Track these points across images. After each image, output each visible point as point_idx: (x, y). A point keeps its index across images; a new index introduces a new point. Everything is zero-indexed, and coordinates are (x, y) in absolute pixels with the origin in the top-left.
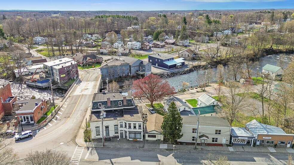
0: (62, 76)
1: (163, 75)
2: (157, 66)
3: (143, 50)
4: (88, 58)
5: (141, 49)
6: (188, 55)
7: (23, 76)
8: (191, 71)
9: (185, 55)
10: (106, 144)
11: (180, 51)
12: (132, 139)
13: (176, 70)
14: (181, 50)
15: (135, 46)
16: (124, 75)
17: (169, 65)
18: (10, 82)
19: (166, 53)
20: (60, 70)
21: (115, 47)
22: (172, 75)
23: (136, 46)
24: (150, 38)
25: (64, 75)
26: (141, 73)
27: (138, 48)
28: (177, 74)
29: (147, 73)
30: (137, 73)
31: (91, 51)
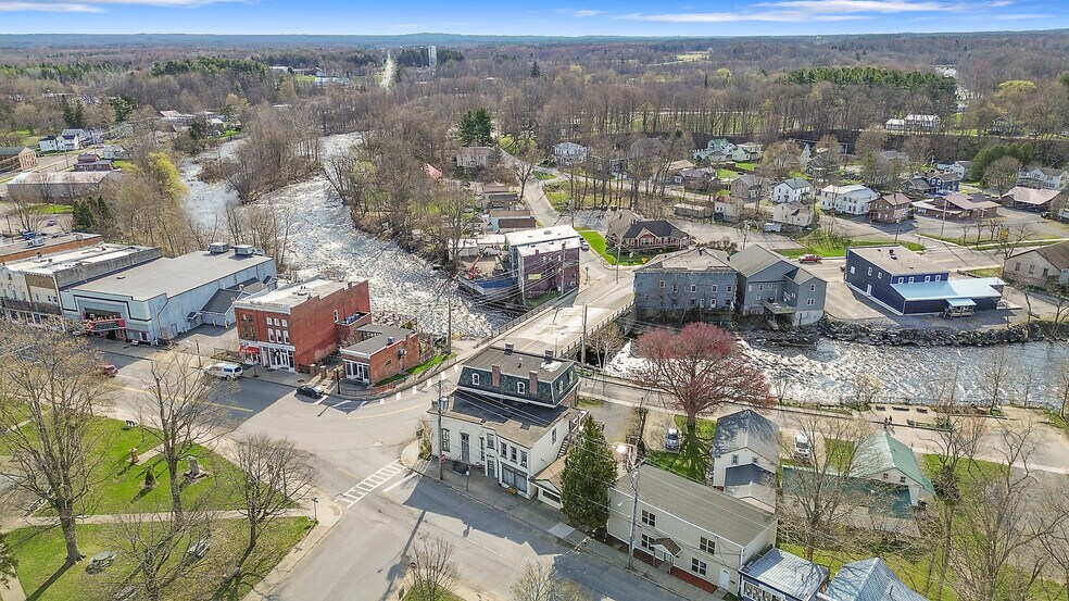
0: (531, 277)
1: (863, 330)
2: (868, 294)
3: (876, 222)
4: (645, 232)
5: (870, 217)
6: (1046, 270)
7: (463, 258)
8: (1012, 338)
9: (1032, 267)
10: (447, 475)
11: (1017, 245)
12: (506, 486)
13: (935, 324)
14: (1022, 245)
15: (850, 204)
16: (713, 306)
17: (908, 299)
18: (435, 269)
19: (965, 244)
20: (528, 259)
21: (776, 199)
22: (905, 341)
23: (852, 204)
24: (956, 170)
25: (538, 276)
26: (777, 308)
27: (857, 210)
28: (927, 339)
29: (805, 313)
30: (769, 306)
31: (689, 207)
